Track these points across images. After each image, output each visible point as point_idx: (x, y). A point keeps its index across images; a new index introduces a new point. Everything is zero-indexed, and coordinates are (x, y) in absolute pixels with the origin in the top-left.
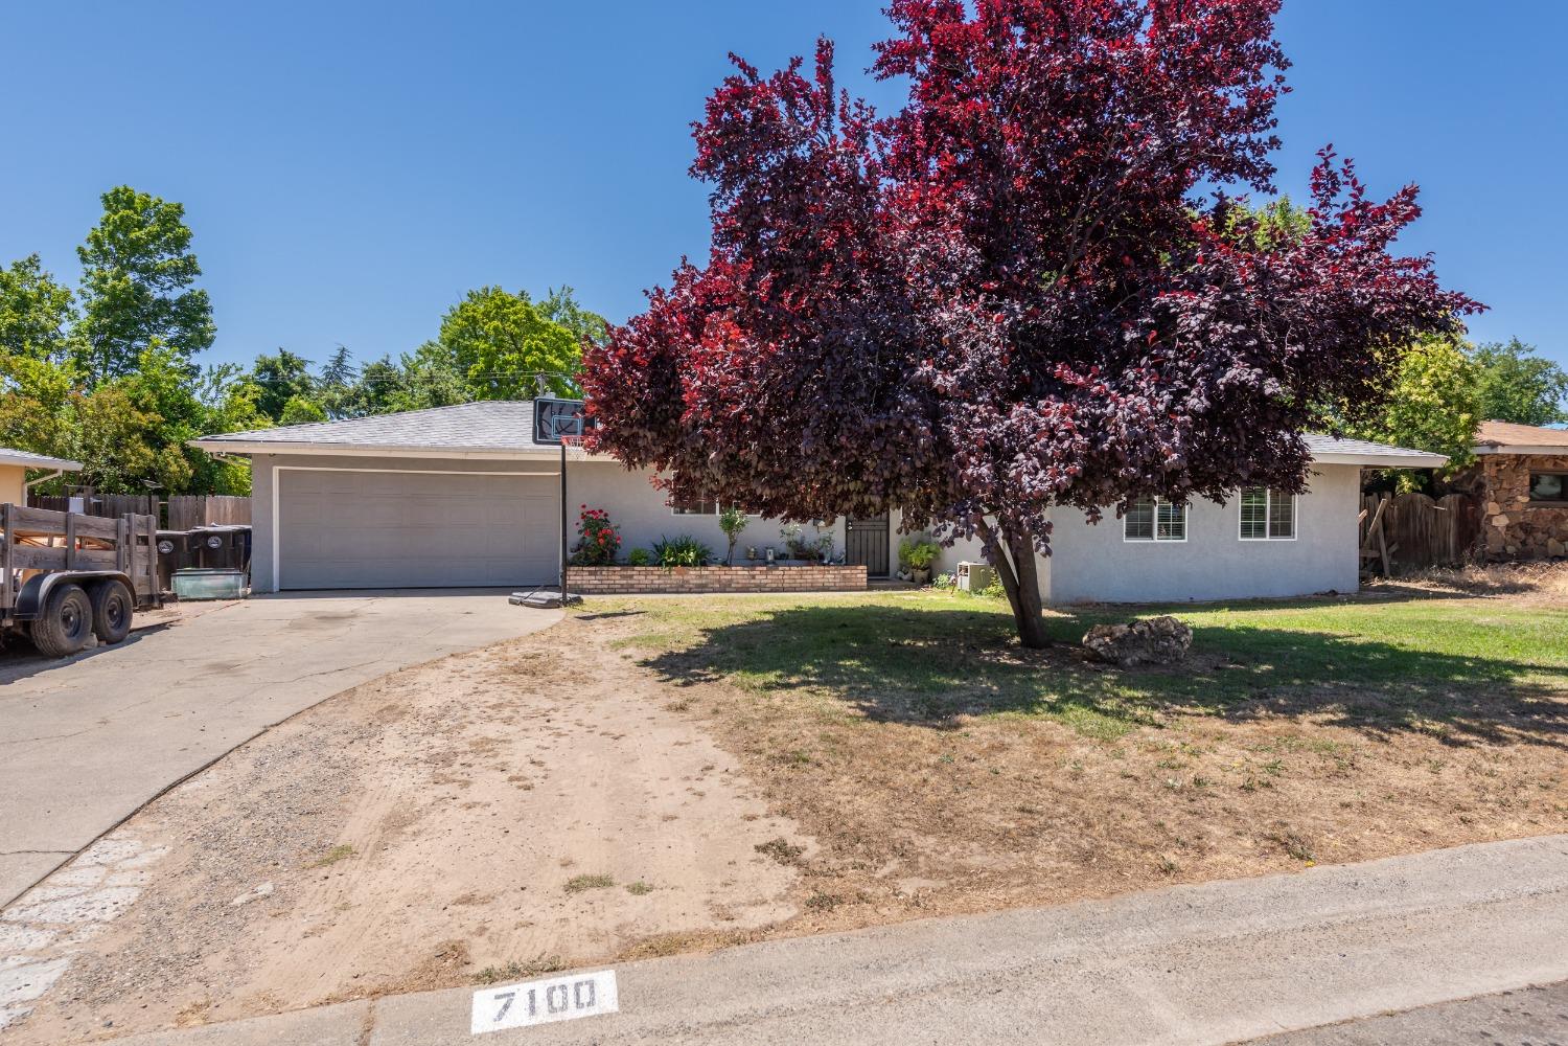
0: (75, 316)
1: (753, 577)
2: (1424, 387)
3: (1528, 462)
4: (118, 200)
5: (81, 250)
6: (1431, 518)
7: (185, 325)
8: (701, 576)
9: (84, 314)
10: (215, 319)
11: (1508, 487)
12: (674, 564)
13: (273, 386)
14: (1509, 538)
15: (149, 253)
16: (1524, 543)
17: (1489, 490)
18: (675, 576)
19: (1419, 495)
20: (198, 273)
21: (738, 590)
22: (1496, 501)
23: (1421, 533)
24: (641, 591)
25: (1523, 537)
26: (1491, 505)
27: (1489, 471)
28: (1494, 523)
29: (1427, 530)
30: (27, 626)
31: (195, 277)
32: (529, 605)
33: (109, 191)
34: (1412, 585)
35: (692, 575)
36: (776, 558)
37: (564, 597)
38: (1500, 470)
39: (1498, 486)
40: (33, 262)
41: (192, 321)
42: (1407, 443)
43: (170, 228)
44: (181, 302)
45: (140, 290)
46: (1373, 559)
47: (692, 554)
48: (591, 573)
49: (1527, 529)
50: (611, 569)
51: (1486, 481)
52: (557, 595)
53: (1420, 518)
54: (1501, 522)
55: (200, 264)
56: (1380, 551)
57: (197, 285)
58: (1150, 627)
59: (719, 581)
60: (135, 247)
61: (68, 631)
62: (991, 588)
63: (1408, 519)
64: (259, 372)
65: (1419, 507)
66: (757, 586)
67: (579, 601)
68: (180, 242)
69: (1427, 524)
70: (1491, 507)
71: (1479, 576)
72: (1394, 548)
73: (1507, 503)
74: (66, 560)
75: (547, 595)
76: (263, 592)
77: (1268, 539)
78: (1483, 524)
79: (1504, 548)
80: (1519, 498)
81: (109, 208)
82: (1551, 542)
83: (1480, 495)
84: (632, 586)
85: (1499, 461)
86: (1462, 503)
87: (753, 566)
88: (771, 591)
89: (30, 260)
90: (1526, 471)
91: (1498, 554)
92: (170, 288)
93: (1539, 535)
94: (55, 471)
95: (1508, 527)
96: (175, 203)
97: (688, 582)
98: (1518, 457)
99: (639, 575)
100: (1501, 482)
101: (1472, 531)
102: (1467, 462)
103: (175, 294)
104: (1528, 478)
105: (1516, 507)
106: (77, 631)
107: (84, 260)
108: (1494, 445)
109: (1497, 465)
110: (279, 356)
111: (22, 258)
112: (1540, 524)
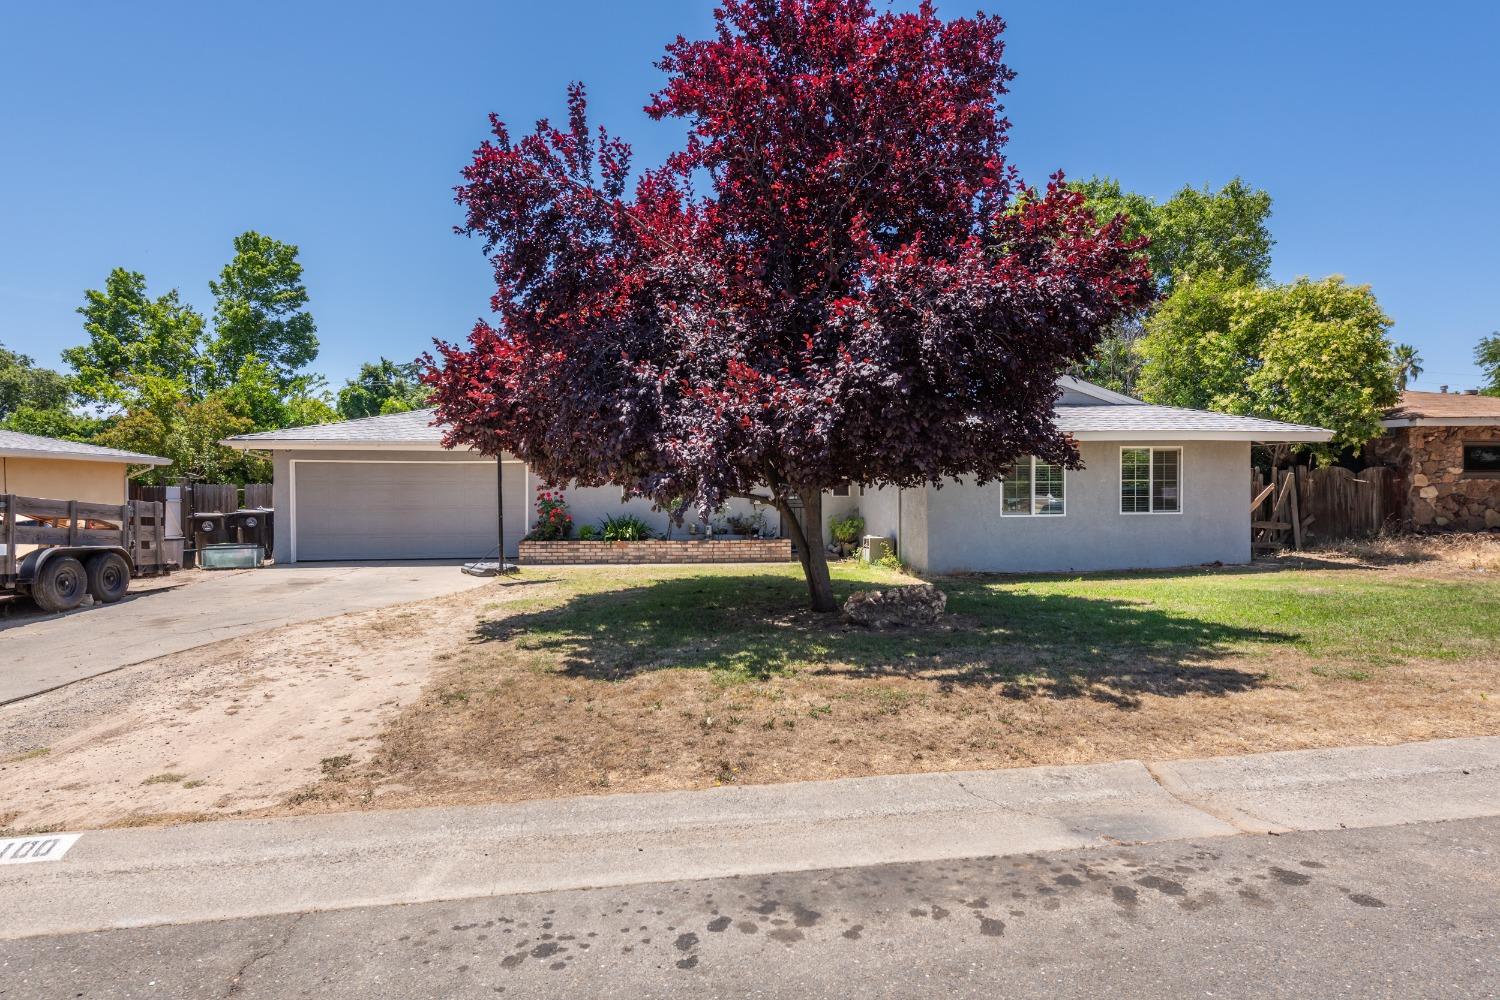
0: (207, 340)
1: (686, 550)
2: (1325, 363)
3: (1460, 435)
4: (248, 243)
5: (213, 285)
6: (1351, 491)
7: (294, 342)
8: (639, 549)
9: (215, 337)
10: (318, 335)
11: (1438, 458)
12: (614, 539)
13: (375, 389)
14: (1439, 509)
15: (268, 285)
16: (1457, 514)
17: (1416, 463)
18: (616, 549)
19: (1337, 469)
20: (306, 299)
21: (672, 562)
22: (1423, 472)
23: (1340, 505)
24: (586, 562)
25: (1456, 508)
26: (1418, 477)
27: (1415, 443)
28: (1423, 495)
29: (1346, 502)
30: (29, 587)
31: (304, 303)
32: (473, 574)
33: (240, 235)
34: (1315, 556)
35: (632, 548)
36: (714, 533)
37: (501, 566)
38: (1427, 442)
39: (1426, 458)
40: (173, 296)
41: (301, 339)
42: (1311, 420)
43: (286, 266)
44: (291, 323)
45: (259, 316)
46: (1286, 531)
47: (630, 530)
48: (542, 547)
49: (1462, 500)
50: (560, 543)
51: (1412, 453)
52: (496, 565)
53: (1339, 491)
54: (1429, 493)
55: (308, 293)
56: (1291, 522)
57: (304, 308)
58: (901, 594)
59: (655, 553)
60: (261, 282)
61: (64, 593)
62: (884, 560)
63: (1325, 489)
64: (364, 378)
65: (1338, 480)
66: (689, 557)
67: (515, 570)
68: (293, 277)
69: (1346, 497)
70: (1418, 479)
71: (1390, 546)
72: (1310, 520)
73: (1436, 476)
74: (69, 537)
75: (487, 565)
76: (284, 563)
77: (1151, 512)
78: (1409, 496)
79: (1434, 520)
80: (1451, 469)
81: (238, 248)
82: (1488, 513)
83: (1406, 467)
84: (578, 558)
85: (1426, 433)
86: (1386, 475)
87: (685, 541)
88: (703, 562)
89: (170, 295)
90: (1458, 442)
91: (1427, 526)
92: (283, 312)
93: (1475, 507)
94: (148, 466)
95: (1438, 499)
96: (292, 245)
97: (627, 554)
98: (1448, 429)
99: (585, 548)
100: (1430, 454)
101: (1399, 503)
102: (1374, 435)
103: (285, 319)
104: (1460, 449)
105: (1447, 479)
106: (73, 591)
107: (215, 291)
108: (1413, 417)
109: (1425, 437)
110: (380, 364)
111: (164, 294)
112: (1476, 495)
